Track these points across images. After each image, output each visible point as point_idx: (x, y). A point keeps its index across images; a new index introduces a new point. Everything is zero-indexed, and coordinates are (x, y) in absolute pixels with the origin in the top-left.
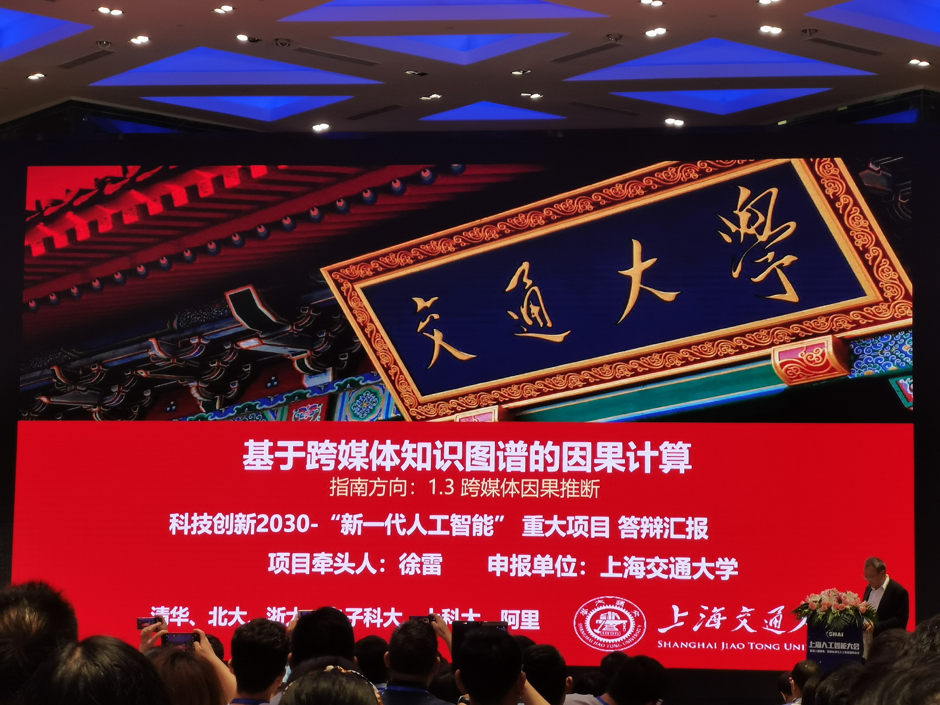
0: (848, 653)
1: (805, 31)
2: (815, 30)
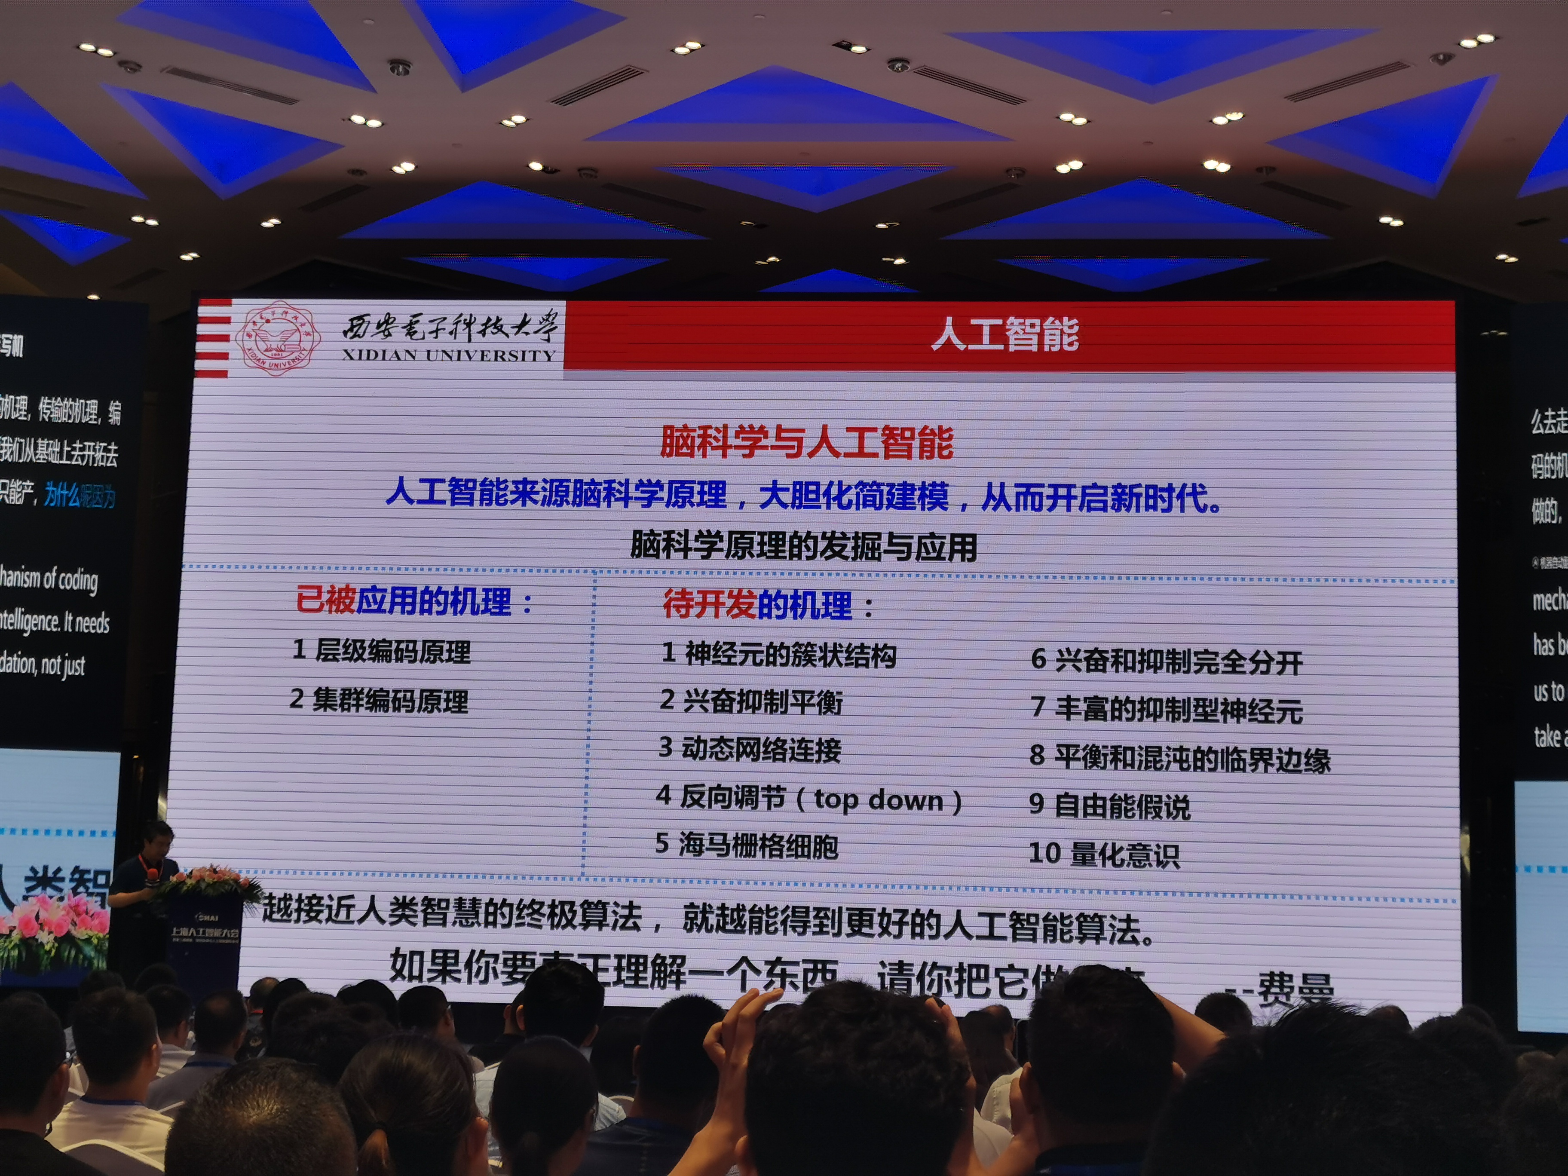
0: (224, 941)
1: (1260, 170)
2: (1273, 169)
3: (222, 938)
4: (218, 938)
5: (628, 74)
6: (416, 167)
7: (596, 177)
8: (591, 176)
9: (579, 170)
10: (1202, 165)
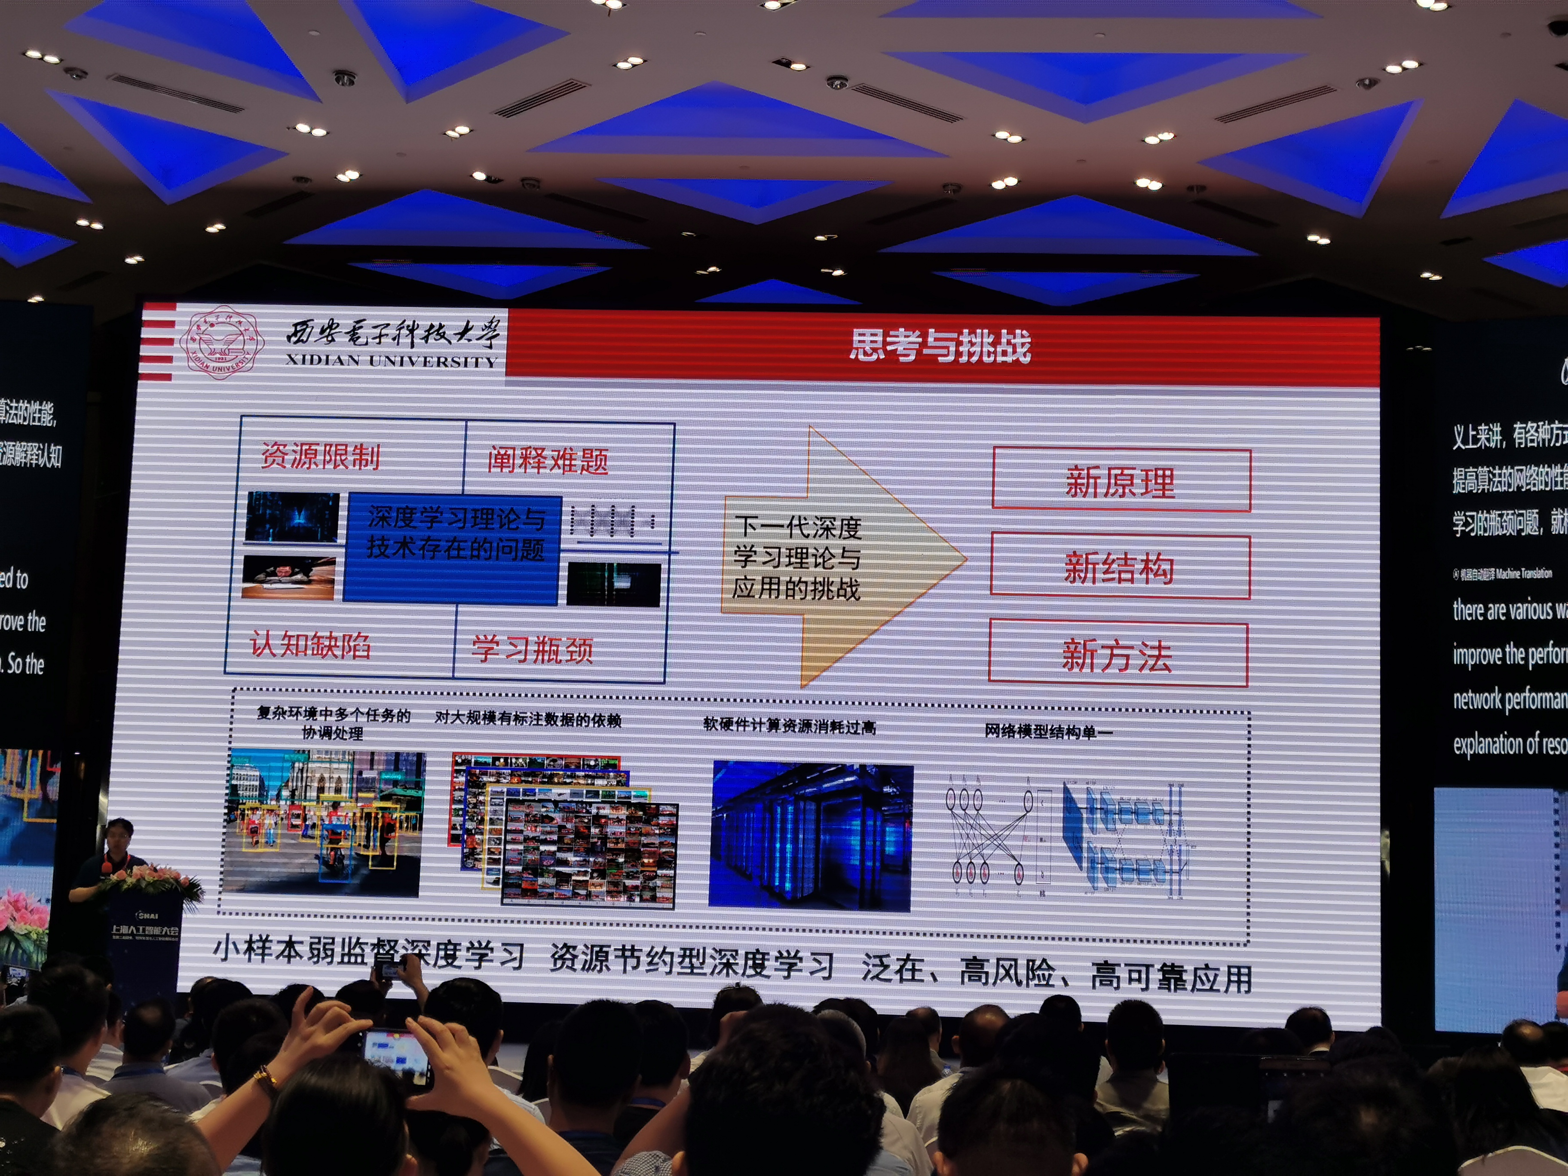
0: (163, 939)
1: (1191, 188)
2: (1203, 188)
3: (162, 936)
4: (158, 936)
5: (571, 87)
6: (360, 175)
7: (539, 187)
8: (534, 186)
9: (523, 180)
10: (1135, 183)
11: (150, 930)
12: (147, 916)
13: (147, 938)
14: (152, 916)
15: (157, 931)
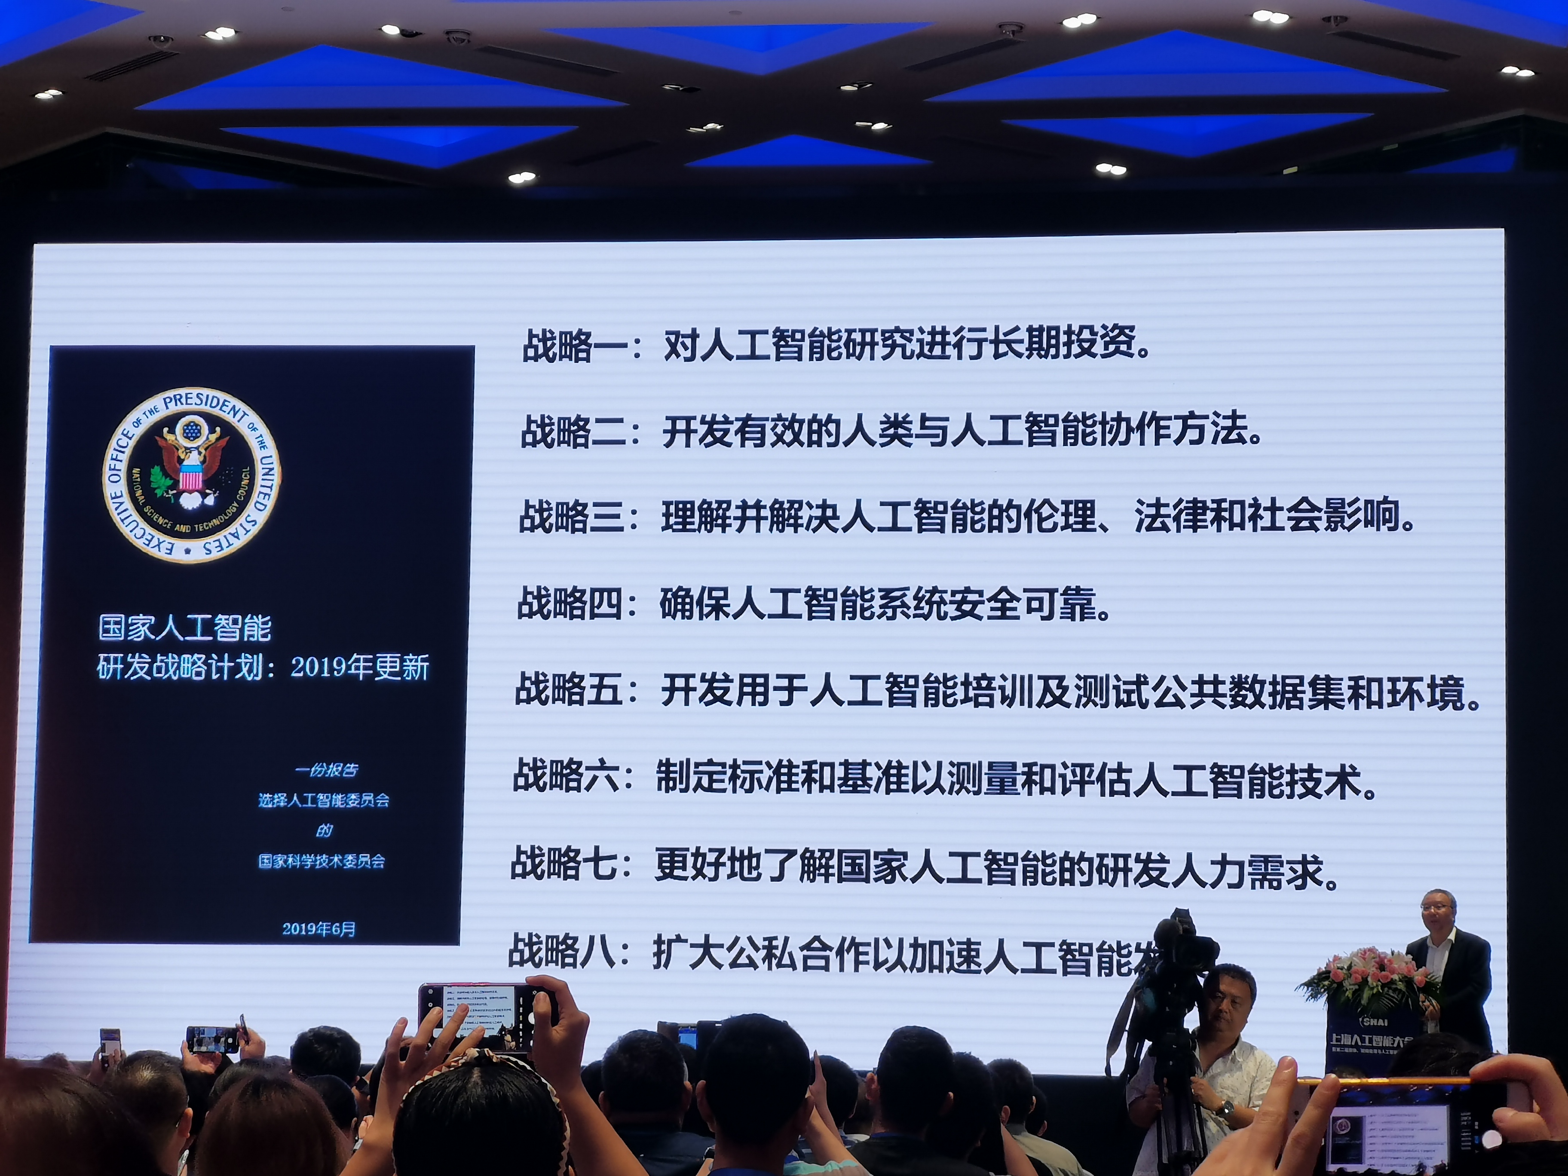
1: (1327, 20)
2: (1344, 19)
3: (1393, 1048)
4: (1389, 1048)
10: (1252, 17)
11: (1378, 1040)
12: (1374, 1022)
13: (1375, 1051)
14: (1381, 1023)
15: (1387, 1041)
